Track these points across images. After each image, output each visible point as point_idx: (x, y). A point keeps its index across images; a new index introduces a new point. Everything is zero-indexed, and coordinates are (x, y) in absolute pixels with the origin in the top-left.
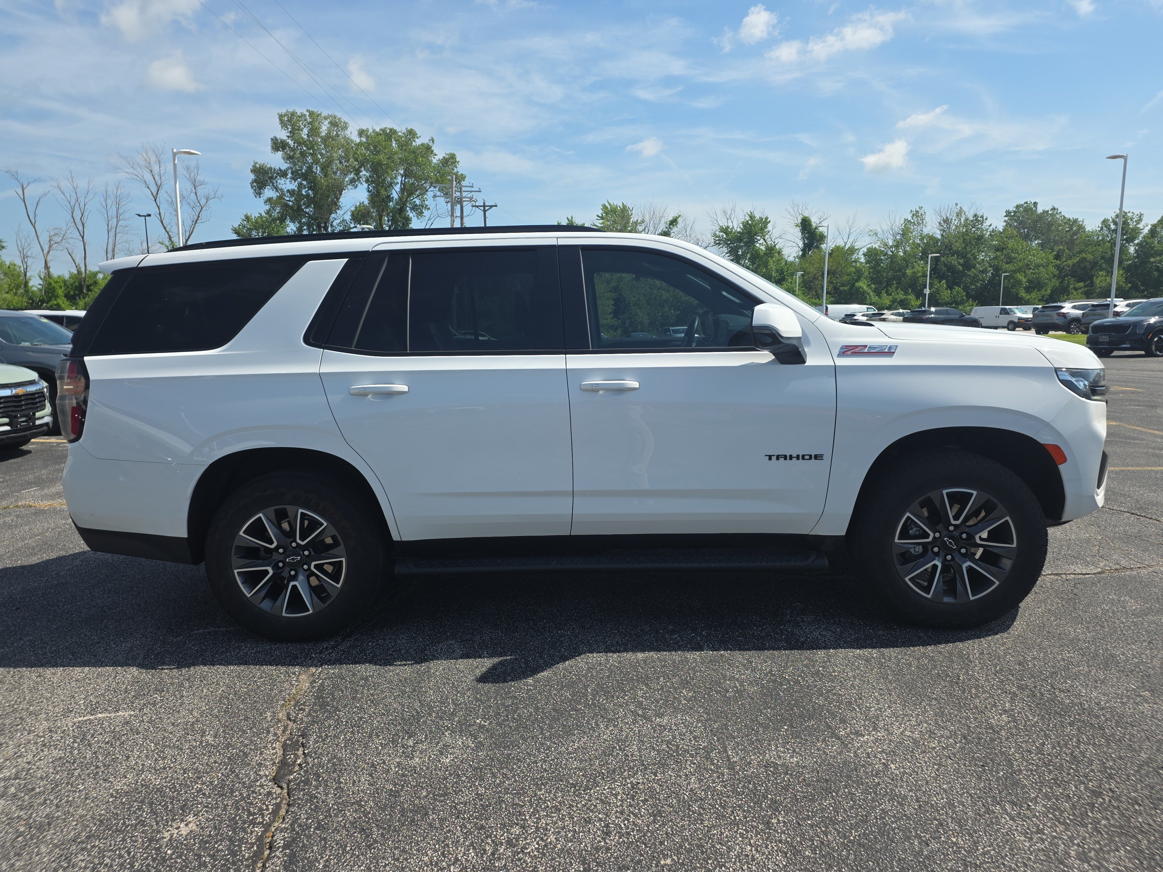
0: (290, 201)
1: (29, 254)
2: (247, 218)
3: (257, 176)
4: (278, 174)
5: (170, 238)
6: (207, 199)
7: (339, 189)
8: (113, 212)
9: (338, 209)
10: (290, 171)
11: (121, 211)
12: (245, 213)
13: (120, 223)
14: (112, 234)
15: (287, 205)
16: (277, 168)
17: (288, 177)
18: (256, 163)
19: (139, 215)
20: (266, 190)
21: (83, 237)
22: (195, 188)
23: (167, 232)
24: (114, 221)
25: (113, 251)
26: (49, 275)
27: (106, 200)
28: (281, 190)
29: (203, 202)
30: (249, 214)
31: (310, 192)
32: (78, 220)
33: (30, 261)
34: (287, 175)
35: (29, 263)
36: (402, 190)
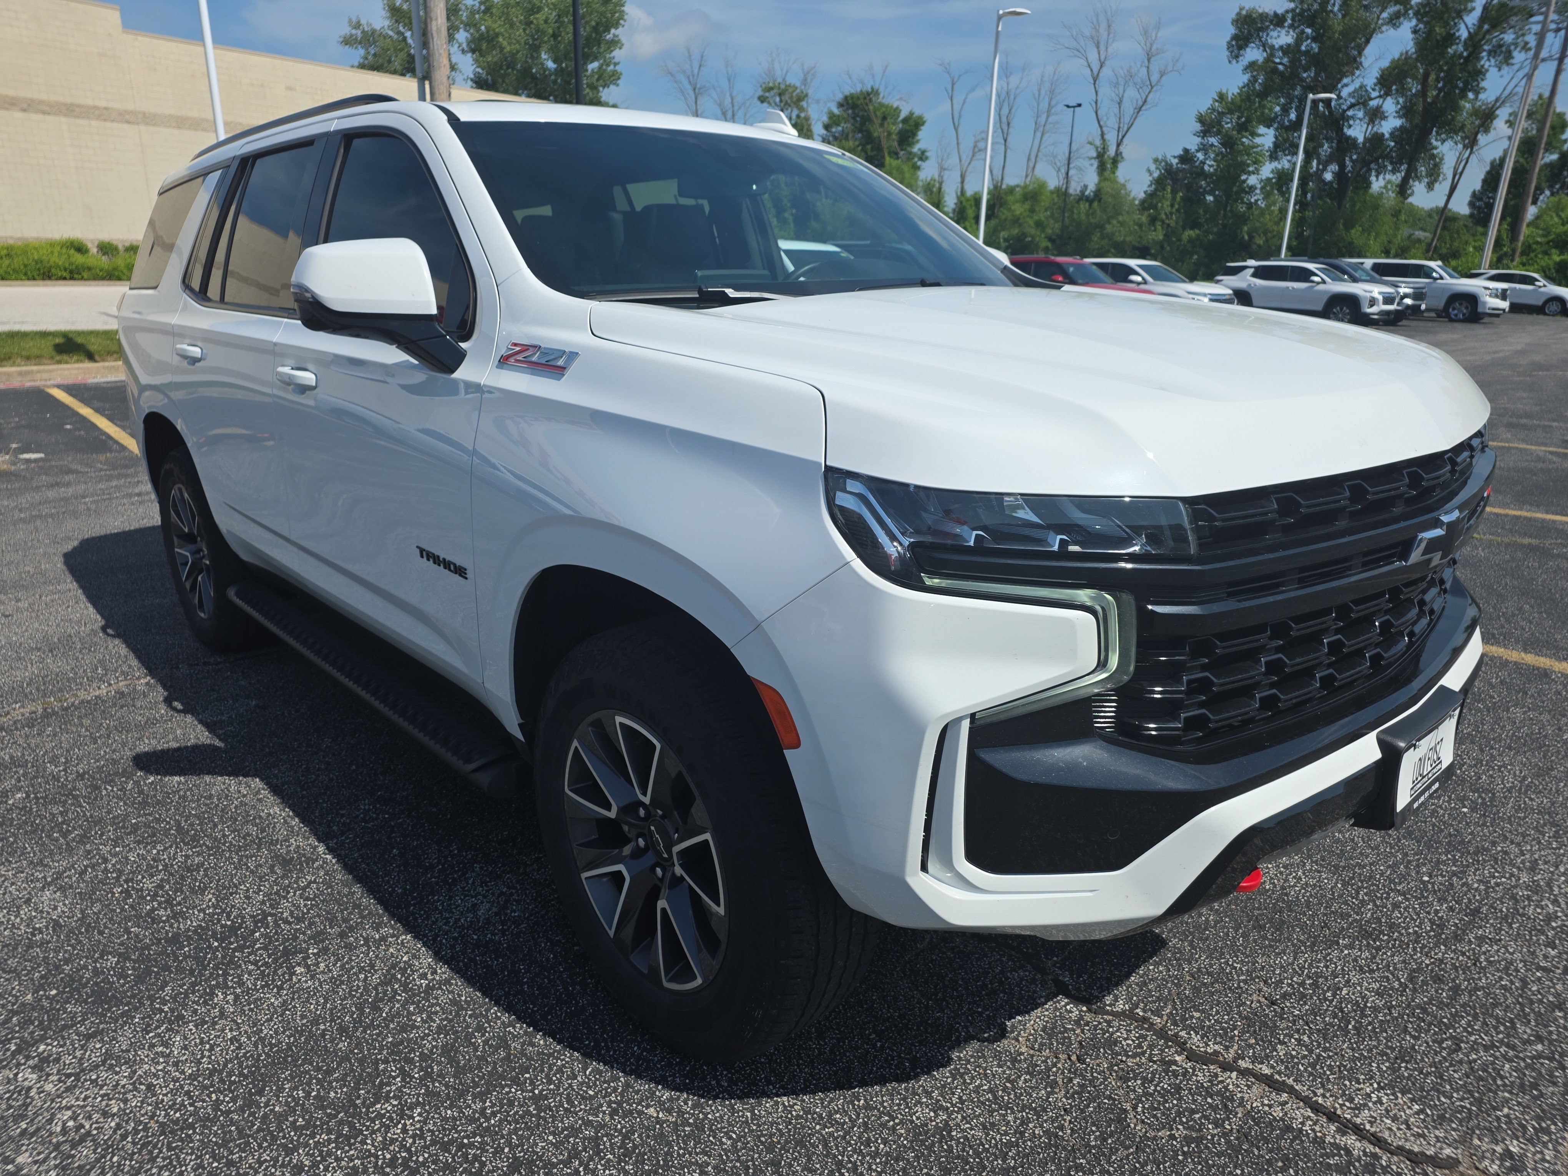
0: (1280, 63)
1: (946, 166)
2: (1221, 97)
3: (1240, 31)
4: (1271, 22)
5: (1103, 135)
6: (1162, 74)
7: (1366, 33)
8: (1044, 105)
9: (1357, 68)
10: (1290, 15)
11: (1053, 103)
12: (1218, 90)
13: (1051, 119)
14: (1039, 135)
15: (1275, 71)
16: (1272, 13)
17: (1286, 24)
18: (1241, 9)
19: (1068, 106)
20: (1248, 50)
21: (1005, 141)
22: (1149, 60)
23: (1101, 127)
24: (1044, 117)
25: (1037, 156)
26: (963, 192)
27: (1039, 91)
28: (1272, 47)
29: (1155, 78)
30: (1224, 91)
31: (1314, 45)
32: (1004, 119)
33: (946, 174)
34: (1285, 20)
35: (945, 178)
36: (1482, 20)
